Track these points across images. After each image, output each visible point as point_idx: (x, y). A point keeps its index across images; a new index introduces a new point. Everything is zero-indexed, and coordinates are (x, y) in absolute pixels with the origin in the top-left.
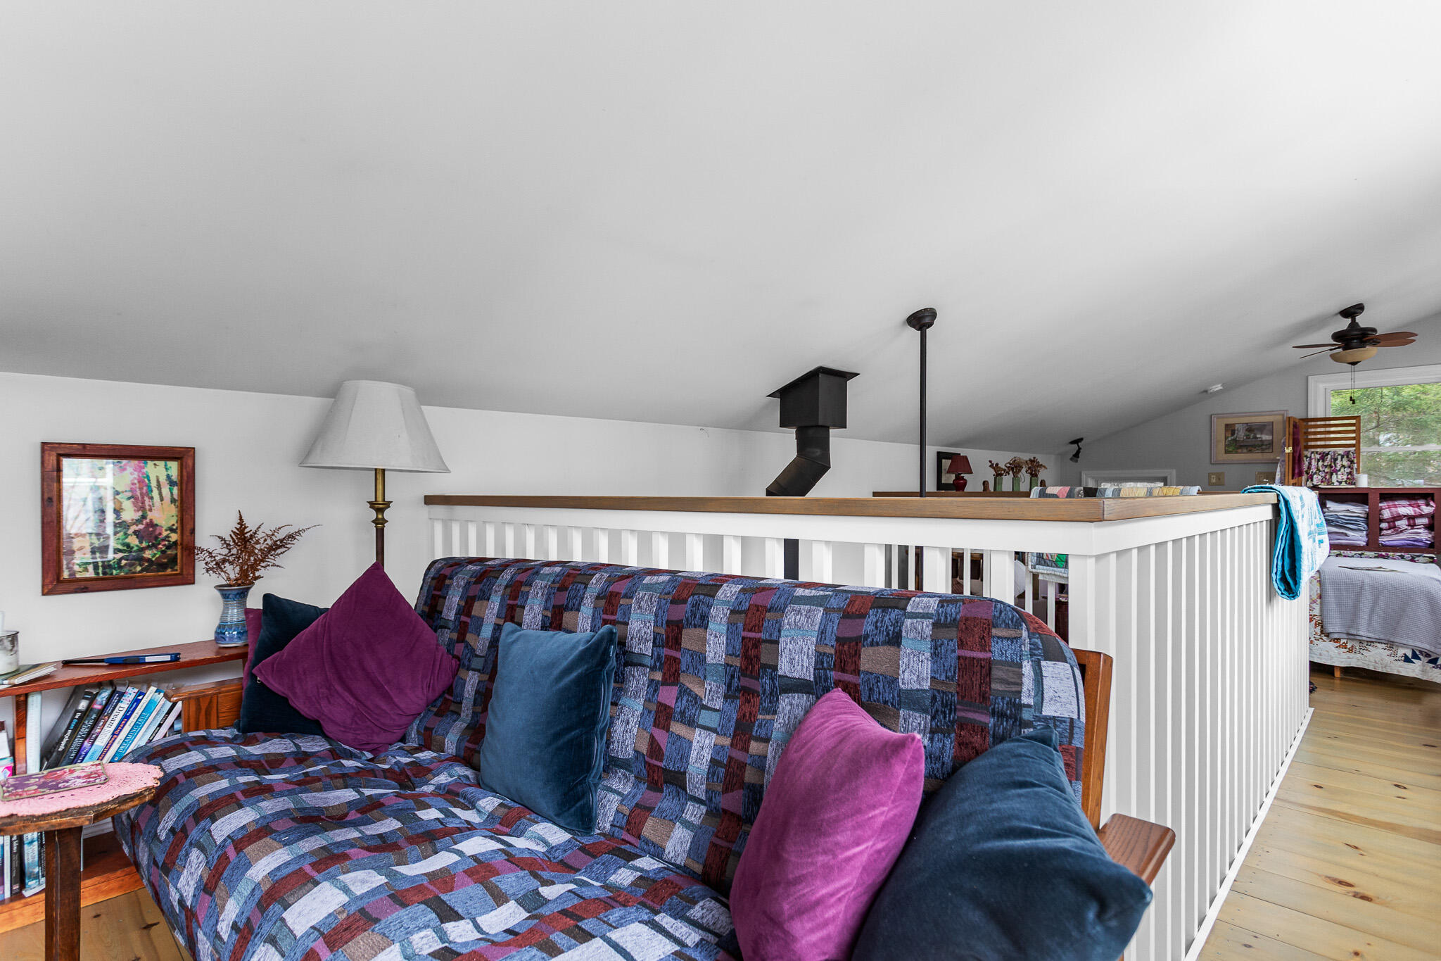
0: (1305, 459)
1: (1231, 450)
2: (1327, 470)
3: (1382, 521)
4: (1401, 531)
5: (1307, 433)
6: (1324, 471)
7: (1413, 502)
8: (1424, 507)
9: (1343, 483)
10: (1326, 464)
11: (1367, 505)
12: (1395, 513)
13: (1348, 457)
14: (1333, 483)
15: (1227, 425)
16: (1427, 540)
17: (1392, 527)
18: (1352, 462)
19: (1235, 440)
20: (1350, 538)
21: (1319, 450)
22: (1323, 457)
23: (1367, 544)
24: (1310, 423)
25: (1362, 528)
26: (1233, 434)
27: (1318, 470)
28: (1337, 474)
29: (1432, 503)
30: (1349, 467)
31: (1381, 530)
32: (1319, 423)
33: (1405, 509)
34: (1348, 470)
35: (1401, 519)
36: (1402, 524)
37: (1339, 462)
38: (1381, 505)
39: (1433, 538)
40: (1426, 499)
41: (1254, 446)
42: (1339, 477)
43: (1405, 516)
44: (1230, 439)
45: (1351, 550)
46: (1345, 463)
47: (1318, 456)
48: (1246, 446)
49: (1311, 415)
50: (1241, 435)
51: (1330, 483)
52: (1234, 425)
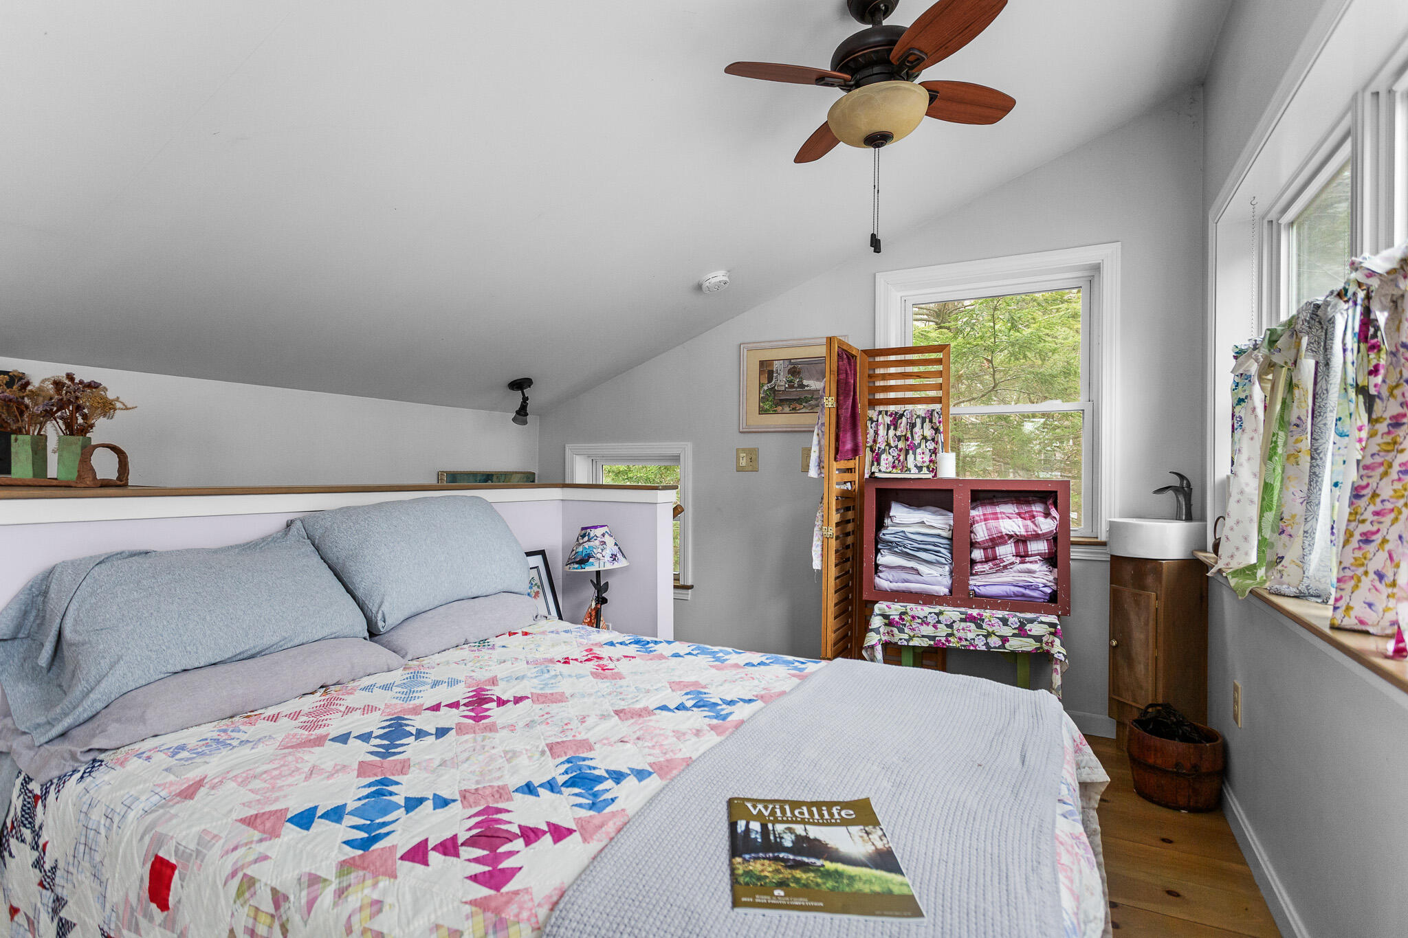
0: (869, 423)
1: (767, 407)
2: (901, 445)
3: (973, 545)
4: (1005, 567)
5: (872, 377)
6: (896, 447)
7: (1025, 508)
8: (1040, 519)
9: (925, 470)
10: (898, 433)
11: (952, 512)
12: (994, 531)
13: (931, 421)
14: (909, 470)
15: (762, 363)
16: (1045, 586)
17: (991, 559)
18: (937, 430)
19: (772, 389)
20: (925, 578)
21: (892, 408)
22: (896, 418)
23: (951, 591)
24: (878, 359)
25: (943, 560)
26: (770, 380)
27: (888, 444)
28: (915, 454)
29: (1054, 512)
30: (933, 440)
31: (973, 562)
32: (893, 358)
33: (1010, 521)
34: (931, 445)
35: (1005, 543)
36: (1006, 551)
37: (917, 429)
38: (973, 513)
39: (1056, 581)
40: (1045, 503)
41: (799, 401)
42: (919, 457)
43: (1011, 537)
44: (766, 388)
45: (925, 604)
46: (929, 433)
47: (888, 420)
48: (787, 400)
49: (880, 345)
50: (781, 380)
51: (906, 469)
52: (770, 362)
